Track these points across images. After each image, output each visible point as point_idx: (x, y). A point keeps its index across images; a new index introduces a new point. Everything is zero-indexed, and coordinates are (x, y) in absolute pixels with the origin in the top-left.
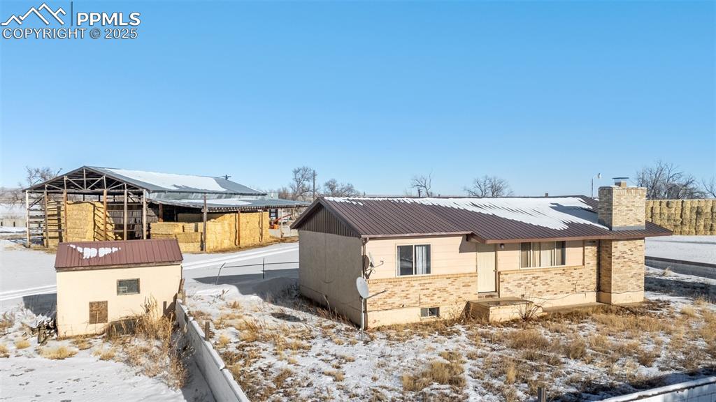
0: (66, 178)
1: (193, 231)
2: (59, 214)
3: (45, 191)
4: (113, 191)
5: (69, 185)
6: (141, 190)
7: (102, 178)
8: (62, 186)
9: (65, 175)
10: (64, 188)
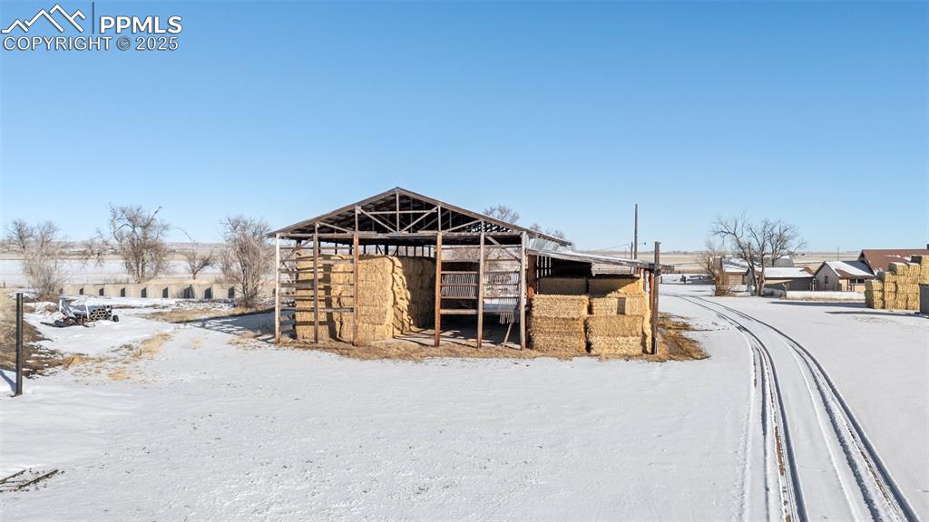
0: (358, 211)
1: (614, 313)
2: (327, 279)
3: (316, 235)
4: (456, 234)
5: (365, 224)
6: (516, 232)
7: (434, 210)
8: (351, 225)
9: (358, 204)
10: (354, 229)
